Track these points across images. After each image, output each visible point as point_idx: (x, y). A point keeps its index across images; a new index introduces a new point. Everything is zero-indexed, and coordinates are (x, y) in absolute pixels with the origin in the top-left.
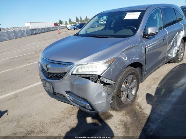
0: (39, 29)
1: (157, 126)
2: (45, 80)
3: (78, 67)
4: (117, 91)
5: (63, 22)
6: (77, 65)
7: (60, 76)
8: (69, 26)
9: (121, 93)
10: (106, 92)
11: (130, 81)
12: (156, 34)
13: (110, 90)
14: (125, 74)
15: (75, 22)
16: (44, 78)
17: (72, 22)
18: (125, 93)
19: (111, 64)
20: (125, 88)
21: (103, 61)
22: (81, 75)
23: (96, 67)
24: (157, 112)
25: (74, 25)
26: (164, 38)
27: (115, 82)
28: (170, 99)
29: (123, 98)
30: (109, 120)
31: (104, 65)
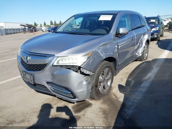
0: (14, 29)
1: (132, 111)
2: (25, 72)
3: (59, 59)
4: (95, 82)
5: (38, 25)
6: (58, 57)
7: (41, 67)
8: (44, 28)
9: (99, 83)
10: (86, 81)
11: (106, 73)
12: (127, 34)
13: (90, 79)
14: (102, 67)
15: (50, 25)
16: (24, 69)
17: (47, 25)
18: (102, 84)
19: (90, 57)
20: (102, 79)
21: (82, 54)
22: (61, 66)
23: (76, 59)
24: (131, 100)
25: (49, 28)
26: (133, 38)
27: (93, 74)
28: (140, 89)
29: (100, 88)
30: (89, 108)
31: (84, 58)
